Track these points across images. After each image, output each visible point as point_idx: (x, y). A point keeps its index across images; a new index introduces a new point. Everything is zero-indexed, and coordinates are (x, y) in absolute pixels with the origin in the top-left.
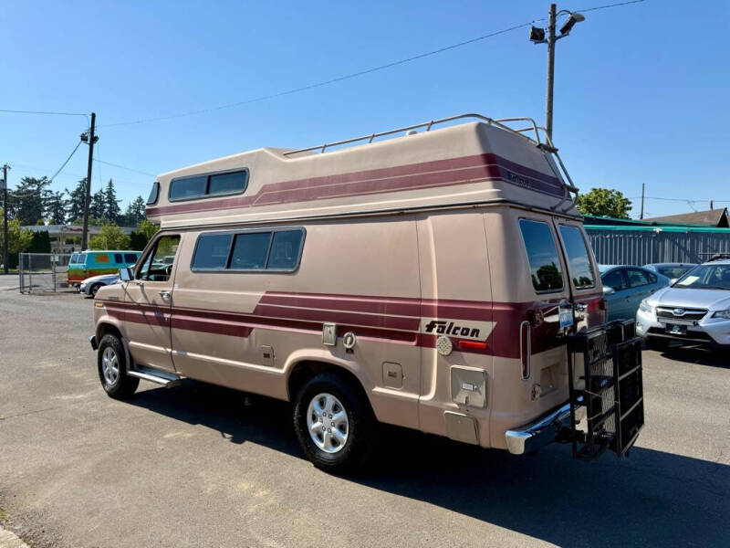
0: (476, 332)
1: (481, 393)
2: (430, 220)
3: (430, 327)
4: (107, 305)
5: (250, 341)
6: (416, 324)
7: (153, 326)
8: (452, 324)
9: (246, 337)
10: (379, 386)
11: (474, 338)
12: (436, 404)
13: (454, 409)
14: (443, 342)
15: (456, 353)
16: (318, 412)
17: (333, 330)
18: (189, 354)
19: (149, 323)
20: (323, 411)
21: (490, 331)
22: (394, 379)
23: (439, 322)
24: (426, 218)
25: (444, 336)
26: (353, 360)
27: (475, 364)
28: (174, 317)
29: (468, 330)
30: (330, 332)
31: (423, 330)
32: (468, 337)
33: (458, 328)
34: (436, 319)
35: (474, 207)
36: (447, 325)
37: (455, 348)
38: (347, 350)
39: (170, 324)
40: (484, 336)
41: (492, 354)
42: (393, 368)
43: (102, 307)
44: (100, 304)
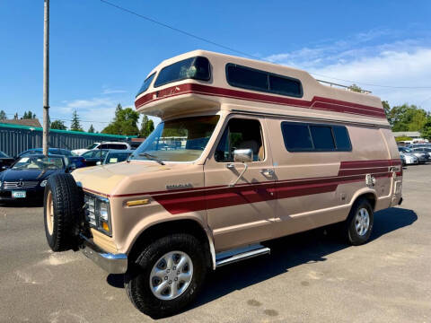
5: (336, 193)
6: (388, 170)
11: (399, 171)
12: (391, 196)
17: (370, 177)
18: (292, 216)
20: (360, 217)
23: (393, 167)
24: (379, 129)
25: (394, 172)
28: (278, 190)
29: (397, 169)
43: (149, 202)
44: (141, 201)
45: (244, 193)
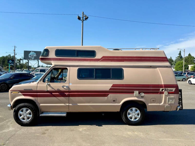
0: (172, 90)
1: (173, 101)
2: (158, 68)
3: (162, 90)
4: (21, 92)
5: (108, 98)
6: (159, 90)
7: (57, 97)
8: (167, 89)
9: (107, 96)
10: (150, 103)
11: (172, 91)
12: (164, 105)
13: (167, 105)
14: (166, 93)
15: (169, 94)
16: (131, 112)
17: (138, 93)
18: (78, 104)
19: (55, 97)
20: (132, 112)
21: (174, 90)
22: (154, 101)
23: (165, 89)
24: (156, 68)
25: (166, 91)
26: (143, 99)
27: (172, 96)
28: (70, 94)
29: (171, 90)
30: (137, 93)
31: (161, 91)
32: (171, 91)
33: (169, 90)
34: (164, 88)
35: (167, 67)
36: (166, 89)
37: (168, 94)
38: (142, 97)
39: (69, 96)
40: (173, 91)
41: (175, 94)
42: (153, 99)
43: (18, 93)
44: (16, 92)
45: (53, 93)
